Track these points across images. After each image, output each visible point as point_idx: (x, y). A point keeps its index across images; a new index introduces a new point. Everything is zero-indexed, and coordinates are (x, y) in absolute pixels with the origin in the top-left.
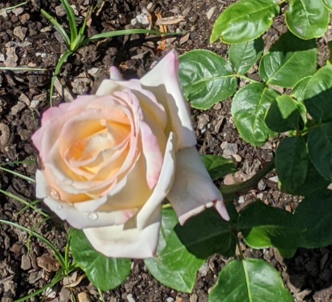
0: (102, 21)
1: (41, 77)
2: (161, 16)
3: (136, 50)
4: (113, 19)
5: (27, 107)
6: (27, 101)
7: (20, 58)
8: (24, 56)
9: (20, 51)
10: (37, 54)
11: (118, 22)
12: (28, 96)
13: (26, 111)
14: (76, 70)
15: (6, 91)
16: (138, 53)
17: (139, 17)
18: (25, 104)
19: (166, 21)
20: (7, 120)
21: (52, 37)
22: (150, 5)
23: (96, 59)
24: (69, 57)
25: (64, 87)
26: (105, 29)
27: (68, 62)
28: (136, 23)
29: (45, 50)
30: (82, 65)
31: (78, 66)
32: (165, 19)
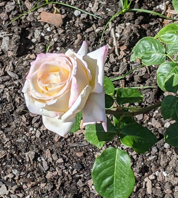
0: (144, 2)
1: (104, 20)
2: (170, 8)
3: (153, 20)
4: (149, 3)
5: (94, 31)
6: (95, 28)
7: (99, 8)
8: (101, 8)
9: (100, 5)
10: (107, 9)
11: (150, 5)
12: (96, 26)
13: (92, 32)
14: (122, 21)
15: (88, 21)
16: (154, 22)
17: (160, 6)
18: (94, 29)
19: (171, 11)
20: (83, 34)
21: (117, 3)
22: (168, 2)
23: (132, 19)
24: (120, 14)
25: (112, 27)
26: (143, 7)
27: (119, 16)
28: (158, 8)
29: (111, 8)
30: (125, 20)
31: (123, 19)
32: (171, 10)
